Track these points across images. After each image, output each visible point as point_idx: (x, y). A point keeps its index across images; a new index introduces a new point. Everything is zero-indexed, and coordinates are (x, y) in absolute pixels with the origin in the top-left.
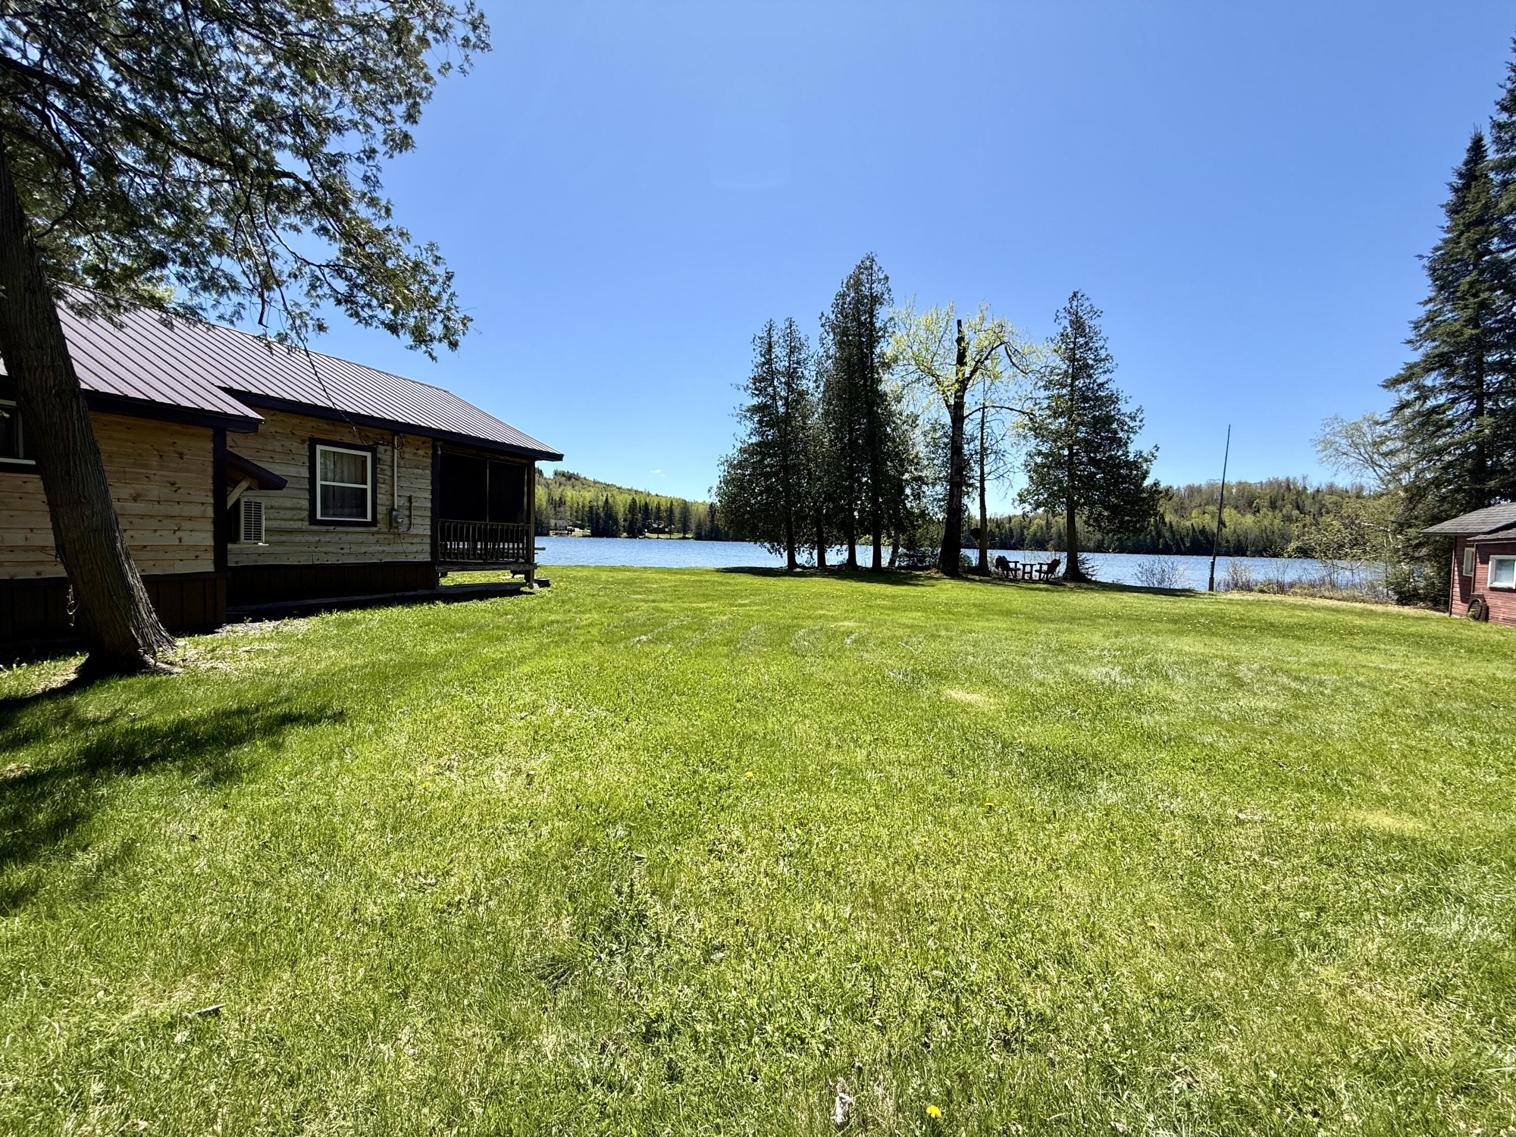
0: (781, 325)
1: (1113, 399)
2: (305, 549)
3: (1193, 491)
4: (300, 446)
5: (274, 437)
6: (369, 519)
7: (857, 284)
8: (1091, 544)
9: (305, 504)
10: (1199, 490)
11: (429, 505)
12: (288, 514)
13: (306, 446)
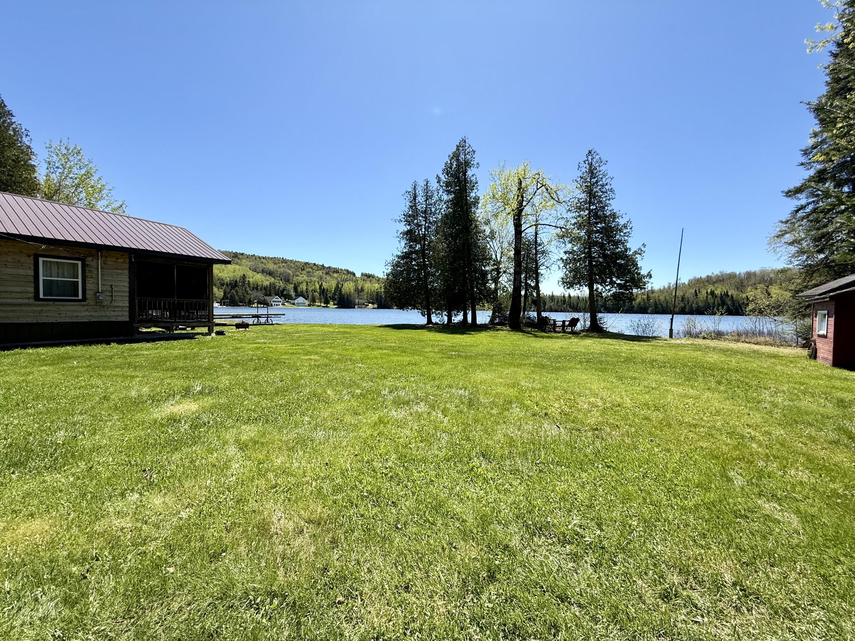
0: (421, 184)
1: (614, 216)
2: (32, 314)
3: (749, 275)
4: (27, 258)
5: (7, 254)
6: (80, 297)
7: (456, 156)
8: (677, 310)
9: (32, 289)
10: (755, 274)
11: (128, 289)
12: (19, 296)
13: (32, 258)
